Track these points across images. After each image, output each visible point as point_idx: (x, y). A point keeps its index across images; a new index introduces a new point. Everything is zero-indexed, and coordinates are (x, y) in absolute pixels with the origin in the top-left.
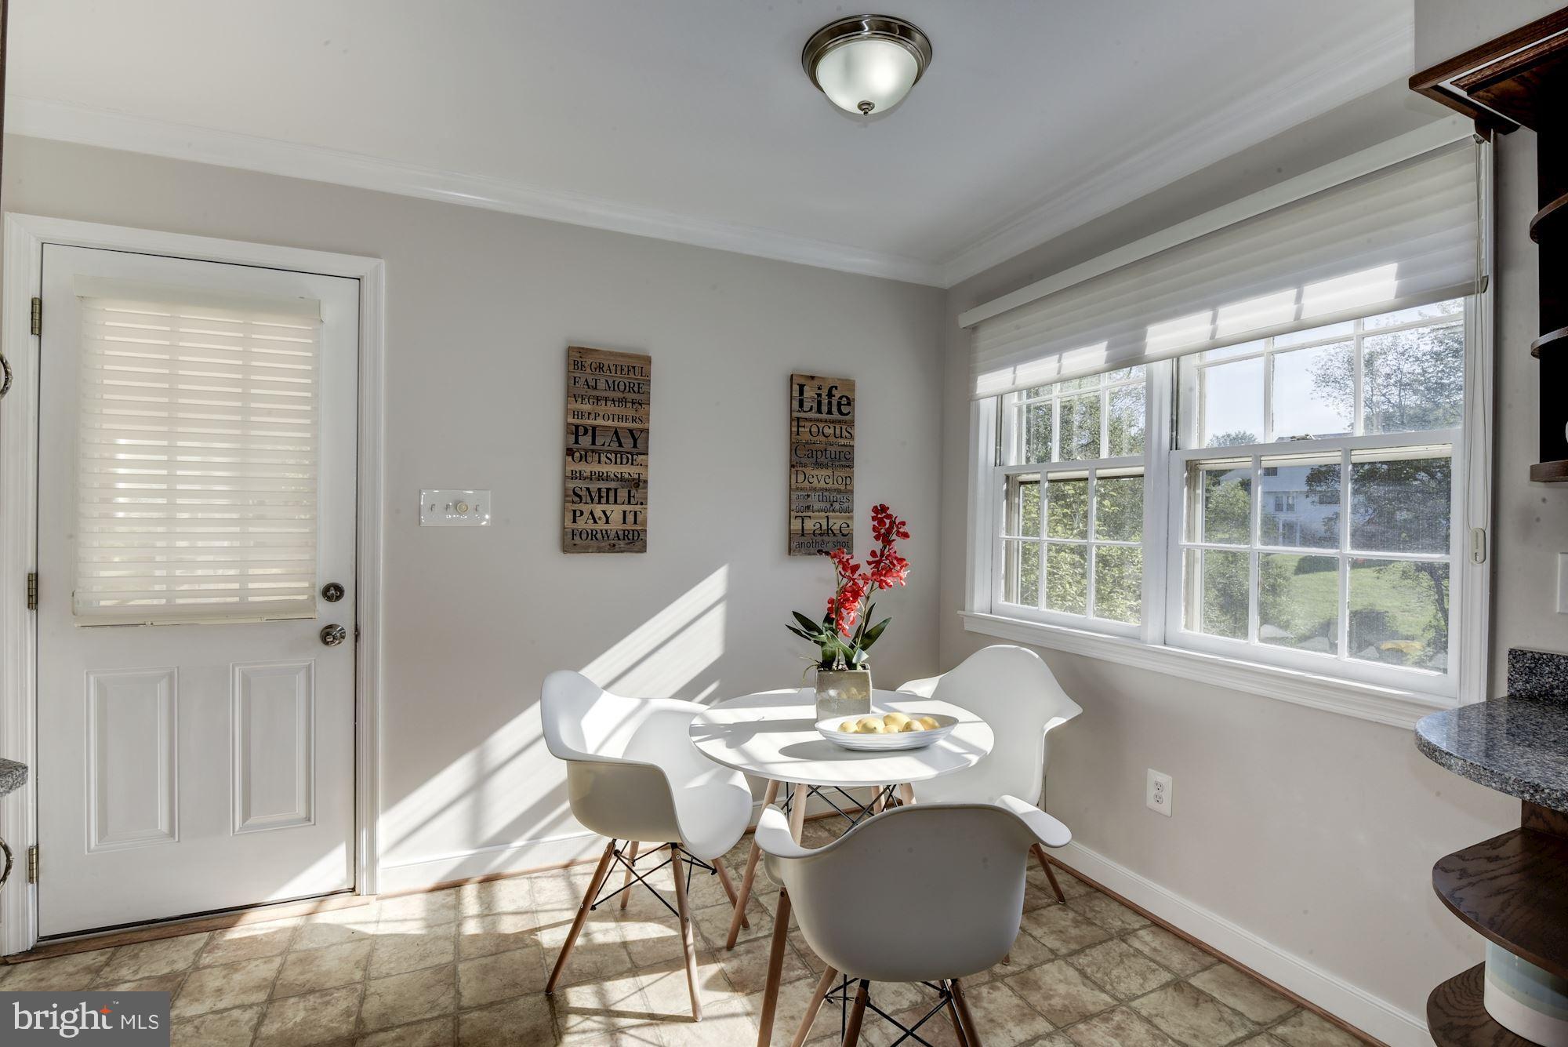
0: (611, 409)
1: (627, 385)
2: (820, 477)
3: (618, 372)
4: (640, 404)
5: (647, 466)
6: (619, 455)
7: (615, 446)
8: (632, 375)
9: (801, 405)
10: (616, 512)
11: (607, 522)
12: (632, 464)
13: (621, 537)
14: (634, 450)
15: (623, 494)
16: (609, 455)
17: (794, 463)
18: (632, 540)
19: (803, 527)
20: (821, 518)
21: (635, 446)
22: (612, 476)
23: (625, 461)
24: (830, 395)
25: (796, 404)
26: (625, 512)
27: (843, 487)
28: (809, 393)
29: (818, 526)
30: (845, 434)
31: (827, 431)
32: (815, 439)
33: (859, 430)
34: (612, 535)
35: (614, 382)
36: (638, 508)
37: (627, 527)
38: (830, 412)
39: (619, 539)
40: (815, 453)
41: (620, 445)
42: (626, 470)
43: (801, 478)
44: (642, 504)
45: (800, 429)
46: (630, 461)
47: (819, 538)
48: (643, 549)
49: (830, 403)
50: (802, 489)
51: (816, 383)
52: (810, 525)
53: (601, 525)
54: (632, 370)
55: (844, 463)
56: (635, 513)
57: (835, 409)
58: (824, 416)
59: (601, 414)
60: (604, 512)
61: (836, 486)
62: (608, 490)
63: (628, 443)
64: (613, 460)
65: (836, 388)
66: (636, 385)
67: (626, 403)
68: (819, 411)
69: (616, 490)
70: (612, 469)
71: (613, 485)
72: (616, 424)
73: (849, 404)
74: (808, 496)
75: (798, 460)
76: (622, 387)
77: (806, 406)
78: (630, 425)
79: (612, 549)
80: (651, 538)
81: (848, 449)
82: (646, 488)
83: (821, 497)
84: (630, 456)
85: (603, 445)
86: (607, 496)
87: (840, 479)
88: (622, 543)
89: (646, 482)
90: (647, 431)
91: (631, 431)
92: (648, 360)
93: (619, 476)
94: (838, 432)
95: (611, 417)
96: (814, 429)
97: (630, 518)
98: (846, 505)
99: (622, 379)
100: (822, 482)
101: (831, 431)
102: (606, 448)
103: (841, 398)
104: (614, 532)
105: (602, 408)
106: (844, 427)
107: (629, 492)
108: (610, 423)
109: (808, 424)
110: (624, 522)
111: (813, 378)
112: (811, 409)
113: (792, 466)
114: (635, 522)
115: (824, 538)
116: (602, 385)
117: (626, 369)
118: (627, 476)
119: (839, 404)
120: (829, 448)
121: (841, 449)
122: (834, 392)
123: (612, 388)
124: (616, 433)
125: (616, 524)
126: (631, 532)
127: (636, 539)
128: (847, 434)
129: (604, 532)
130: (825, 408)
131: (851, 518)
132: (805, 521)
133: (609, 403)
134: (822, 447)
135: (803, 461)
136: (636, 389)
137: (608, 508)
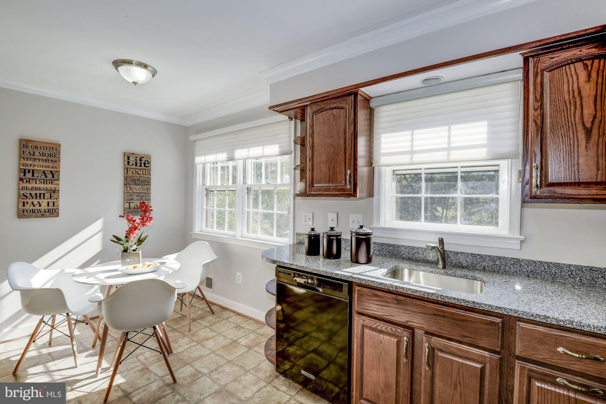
0: (41, 163)
1: (49, 154)
2: (137, 188)
3: (45, 149)
4: (56, 162)
5: (59, 185)
6: (45, 181)
7: (43, 177)
8: (51, 150)
9: (128, 163)
10: (44, 203)
11: (40, 206)
12: (52, 184)
13: (47, 212)
14: (53, 179)
15: (47, 195)
16: (40, 181)
17: (126, 184)
18: (53, 212)
19: (129, 206)
20: (137, 203)
21: (53, 177)
22: (42, 188)
23: (48, 183)
24: (141, 160)
25: (126, 163)
26: (48, 202)
27: (146, 192)
28: (132, 159)
29: (136, 205)
30: (147, 173)
31: (139, 172)
32: (135, 175)
33: (152, 173)
34: (42, 211)
35: (43, 153)
36: (55, 200)
37: (49, 208)
38: (140, 166)
39: (46, 212)
40: (134, 180)
41: (46, 177)
42: (49, 186)
43: (129, 189)
44: (56, 199)
45: (128, 172)
46: (51, 183)
47: (137, 210)
48: (58, 215)
49: (141, 163)
50: (129, 193)
51: (134, 156)
52: (132, 205)
53: (37, 207)
54: (52, 149)
55: (147, 184)
56: (54, 202)
57: (143, 165)
58: (138, 167)
59: (37, 165)
60: (38, 202)
61: (143, 191)
62: (40, 194)
63: (50, 176)
64: (43, 183)
65: (143, 158)
66: (54, 155)
67: (49, 161)
68: (136, 165)
69: (44, 194)
70: (42, 186)
71: (42, 192)
72: (44, 169)
73: (149, 163)
74: (132, 195)
75: (127, 182)
76: (47, 155)
77: (131, 164)
78: (51, 169)
79: (43, 216)
80: (61, 211)
81: (148, 179)
82: (59, 193)
83: (137, 196)
84: (51, 181)
85: (38, 177)
86: (41, 196)
87: (145, 190)
88: (47, 214)
89: (58, 191)
90: (59, 172)
91: (51, 172)
92: (59, 145)
93: (46, 189)
94: (144, 173)
95: (42, 166)
96: (134, 172)
97: (51, 204)
98: (148, 198)
99: (47, 152)
100: (138, 190)
101: (141, 172)
102: (39, 178)
103: (145, 161)
104: (43, 210)
105: (37, 163)
106: (147, 171)
107: (51, 195)
108: (41, 168)
109: (131, 170)
110: (48, 206)
111: (133, 154)
112: (133, 164)
113: (125, 185)
114: (54, 206)
115: (138, 209)
116: (37, 154)
117: (49, 149)
118: (49, 188)
119: (145, 163)
120: (140, 178)
121: (145, 179)
122: (142, 159)
123: (42, 155)
124: (44, 172)
125: (44, 206)
126: (52, 210)
127: (54, 212)
128: (148, 174)
129: (39, 210)
130: (138, 165)
131: (150, 202)
132: (131, 204)
133: (40, 161)
134: (138, 178)
135: (129, 183)
136: (53, 156)
137: (40, 201)
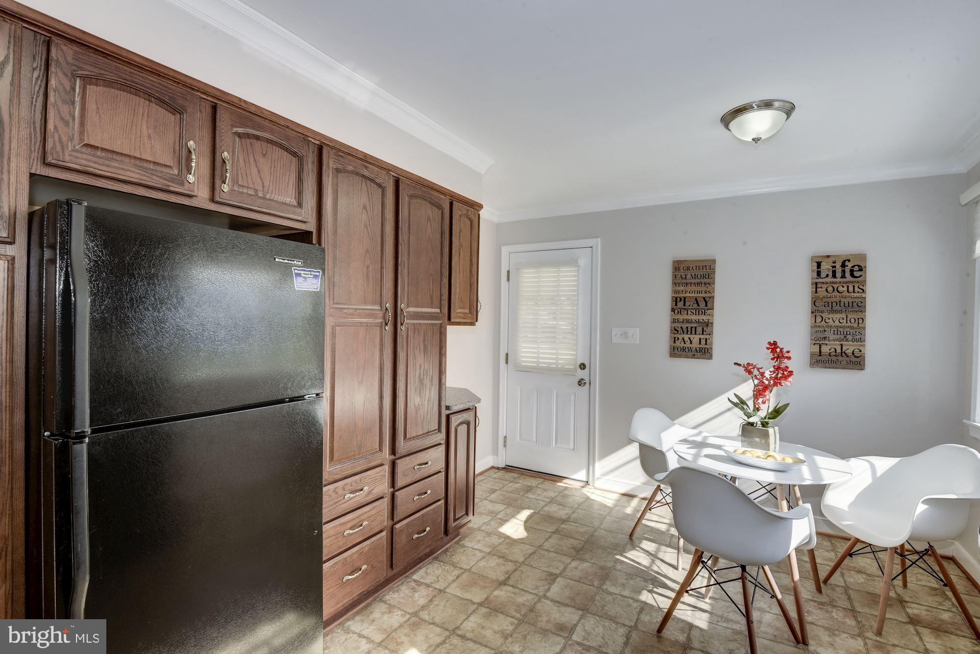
0: (694, 288)
1: (702, 275)
2: (835, 319)
3: (698, 270)
4: (709, 284)
5: (713, 315)
6: (697, 311)
7: (695, 306)
8: (705, 270)
9: (819, 273)
10: (696, 338)
11: (691, 343)
12: (705, 314)
13: (698, 351)
14: (706, 308)
15: (699, 330)
16: (692, 311)
17: (814, 311)
18: (705, 352)
19: (820, 350)
20: (836, 345)
21: (706, 305)
22: (694, 321)
23: (700, 313)
24: (843, 265)
25: (815, 275)
26: (700, 339)
27: (856, 325)
28: (826, 267)
29: (833, 350)
30: (857, 289)
31: (840, 289)
32: (831, 295)
33: (870, 287)
34: (694, 349)
35: (695, 275)
36: (708, 337)
37: (701, 346)
38: (843, 276)
39: (697, 352)
40: (830, 304)
41: (698, 305)
42: (702, 318)
43: (819, 319)
44: (710, 334)
45: (818, 289)
46: (703, 313)
47: (834, 358)
48: (710, 358)
49: (844, 271)
50: (819, 327)
51: (831, 260)
52: (825, 349)
53: (688, 345)
54: (705, 267)
55: (856, 309)
56: (706, 339)
57: (848, 274)
58: (839, 280)
59: (688, 291)
60: (689, 338)
61: (849, 324)
62: (692, 328)
63: (702, 304)
64: (695, 313)
65: (849, 261)
66: (707, 275)
67: (701, 284)
68: (834, 276)
69: (696, 328)
70: (694, 318)
71: (694, 325)
72: (696, 295)
73: (861, 270)
74: (825, 331)
75: (817, 309)
76: (699, 277)
77: (823, 275)
78: (703, 295)
79: (694, 357)
80: (715, 352)
81: (860, 300)
82: (712, 327)
83: (836, 332)
84: (703, 311)
85: (689, 306)
86: (693, 331)
87: (853, 320)
88: (699, 354)
89: (712, 323)
90: (713, 297)
91: (704, 298)
92: (714, 261)
93: (698, 321)
94: (851, 289)
95: (694, 292)
96: (830, 289)
97: (703, 342)
98: (858, 337)
99: (699, 273)
100: (837, 322)
101: (845, 289)
102: (691, 307)
103: (853, 267)
104: (694, 348)
105: (689, 288)
106: (856, 286)
107: (703, 329)
108: (693, 295)
109: (825, 286)
110: (700, 344)
111: (828, 256)
112: (827, 275)
113: (812, 312)
114: (706, 344)
115: (838, 358)
116: (689, 277)
117: (702, 268)
118: (701, 321)
119: (852, 271)
120: (843, 300)
121: (854, 300)
122: (847, 263)
123: (694, 278)
124: (696, 299)
125: (695, 345)
126: (704, 349)
127: (706, 352)
128: (859, 290)
129: (689, 348)
130: (839, 274)
131: (864, 346)
132: (822, 346)
133: (692, 285)
134: (838, 299)
135: (820, 309)
136: (707, 277)
137: (692, 337)
